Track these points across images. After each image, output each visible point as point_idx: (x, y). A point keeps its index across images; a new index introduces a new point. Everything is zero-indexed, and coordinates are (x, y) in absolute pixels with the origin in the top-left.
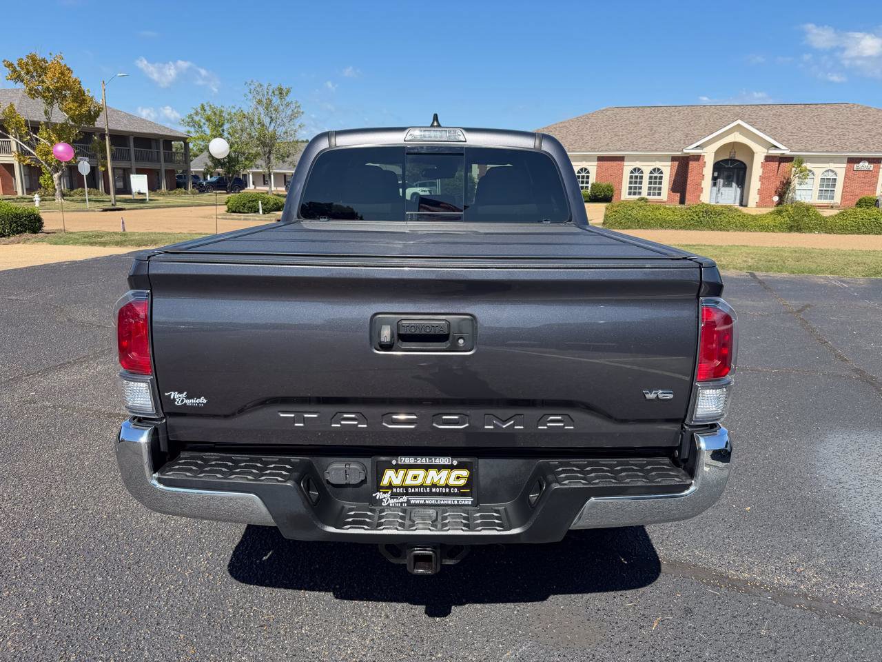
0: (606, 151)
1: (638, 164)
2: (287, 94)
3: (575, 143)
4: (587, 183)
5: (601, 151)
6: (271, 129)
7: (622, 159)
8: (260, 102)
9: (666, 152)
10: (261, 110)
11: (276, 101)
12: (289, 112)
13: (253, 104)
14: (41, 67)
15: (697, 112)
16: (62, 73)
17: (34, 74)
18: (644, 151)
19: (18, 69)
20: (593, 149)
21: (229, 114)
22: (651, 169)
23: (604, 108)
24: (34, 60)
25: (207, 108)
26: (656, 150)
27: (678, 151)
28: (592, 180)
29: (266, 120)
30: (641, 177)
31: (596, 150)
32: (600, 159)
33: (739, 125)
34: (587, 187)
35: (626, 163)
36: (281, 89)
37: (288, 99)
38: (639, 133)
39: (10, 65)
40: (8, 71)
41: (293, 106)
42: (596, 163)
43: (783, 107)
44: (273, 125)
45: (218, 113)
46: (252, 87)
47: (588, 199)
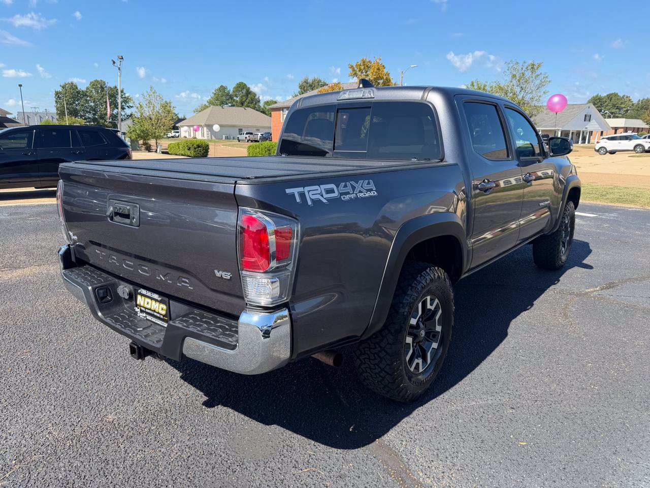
2: (538, 68)
6: (520, 97)
8: (514, 76)
10: (514, 82)
11: (528, 74)
12: (537, 82)
13: (509, 78)
14: (367, 66)
16: (378, 69)
17: (364, 71)
19: (356, 69)
21: (491, 87)
24: (364, 62)
25: (475, 84)
29: (517, 89)
36: (533, 65)
37: (538, 72)
39: (352, 67)
40: (351, 70)
41: (542, 77)
44: (522, 93)
45: (482, 87)
46: (511, 65)
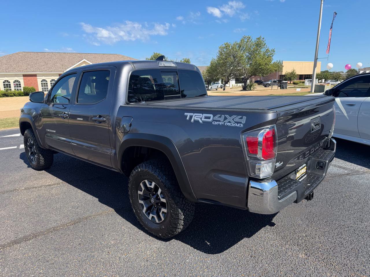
0: (27, 72)
1: (44, 78)
3: (8, 68)
4: (20, 87)
5: (24, 72)
7: (35, 75)
9: (56, 72)
15: (63, 55)
18: (45, 72)
20: (20, 71)
22: (51, 80)
23: (17, 52)
26: (51, 72)
27: (61, 72)
28: (23, 85)
30: (47, 84)
31: (22, 72)
32: (24, 76)
33: (84, 61)
34: (20, 89)
35: (38, 78)
38: (40, 64)
42: (22, 78)
43: (96, 54)
47: (23, 95)
